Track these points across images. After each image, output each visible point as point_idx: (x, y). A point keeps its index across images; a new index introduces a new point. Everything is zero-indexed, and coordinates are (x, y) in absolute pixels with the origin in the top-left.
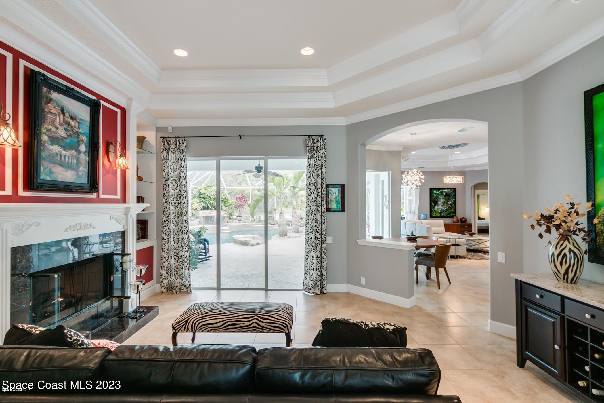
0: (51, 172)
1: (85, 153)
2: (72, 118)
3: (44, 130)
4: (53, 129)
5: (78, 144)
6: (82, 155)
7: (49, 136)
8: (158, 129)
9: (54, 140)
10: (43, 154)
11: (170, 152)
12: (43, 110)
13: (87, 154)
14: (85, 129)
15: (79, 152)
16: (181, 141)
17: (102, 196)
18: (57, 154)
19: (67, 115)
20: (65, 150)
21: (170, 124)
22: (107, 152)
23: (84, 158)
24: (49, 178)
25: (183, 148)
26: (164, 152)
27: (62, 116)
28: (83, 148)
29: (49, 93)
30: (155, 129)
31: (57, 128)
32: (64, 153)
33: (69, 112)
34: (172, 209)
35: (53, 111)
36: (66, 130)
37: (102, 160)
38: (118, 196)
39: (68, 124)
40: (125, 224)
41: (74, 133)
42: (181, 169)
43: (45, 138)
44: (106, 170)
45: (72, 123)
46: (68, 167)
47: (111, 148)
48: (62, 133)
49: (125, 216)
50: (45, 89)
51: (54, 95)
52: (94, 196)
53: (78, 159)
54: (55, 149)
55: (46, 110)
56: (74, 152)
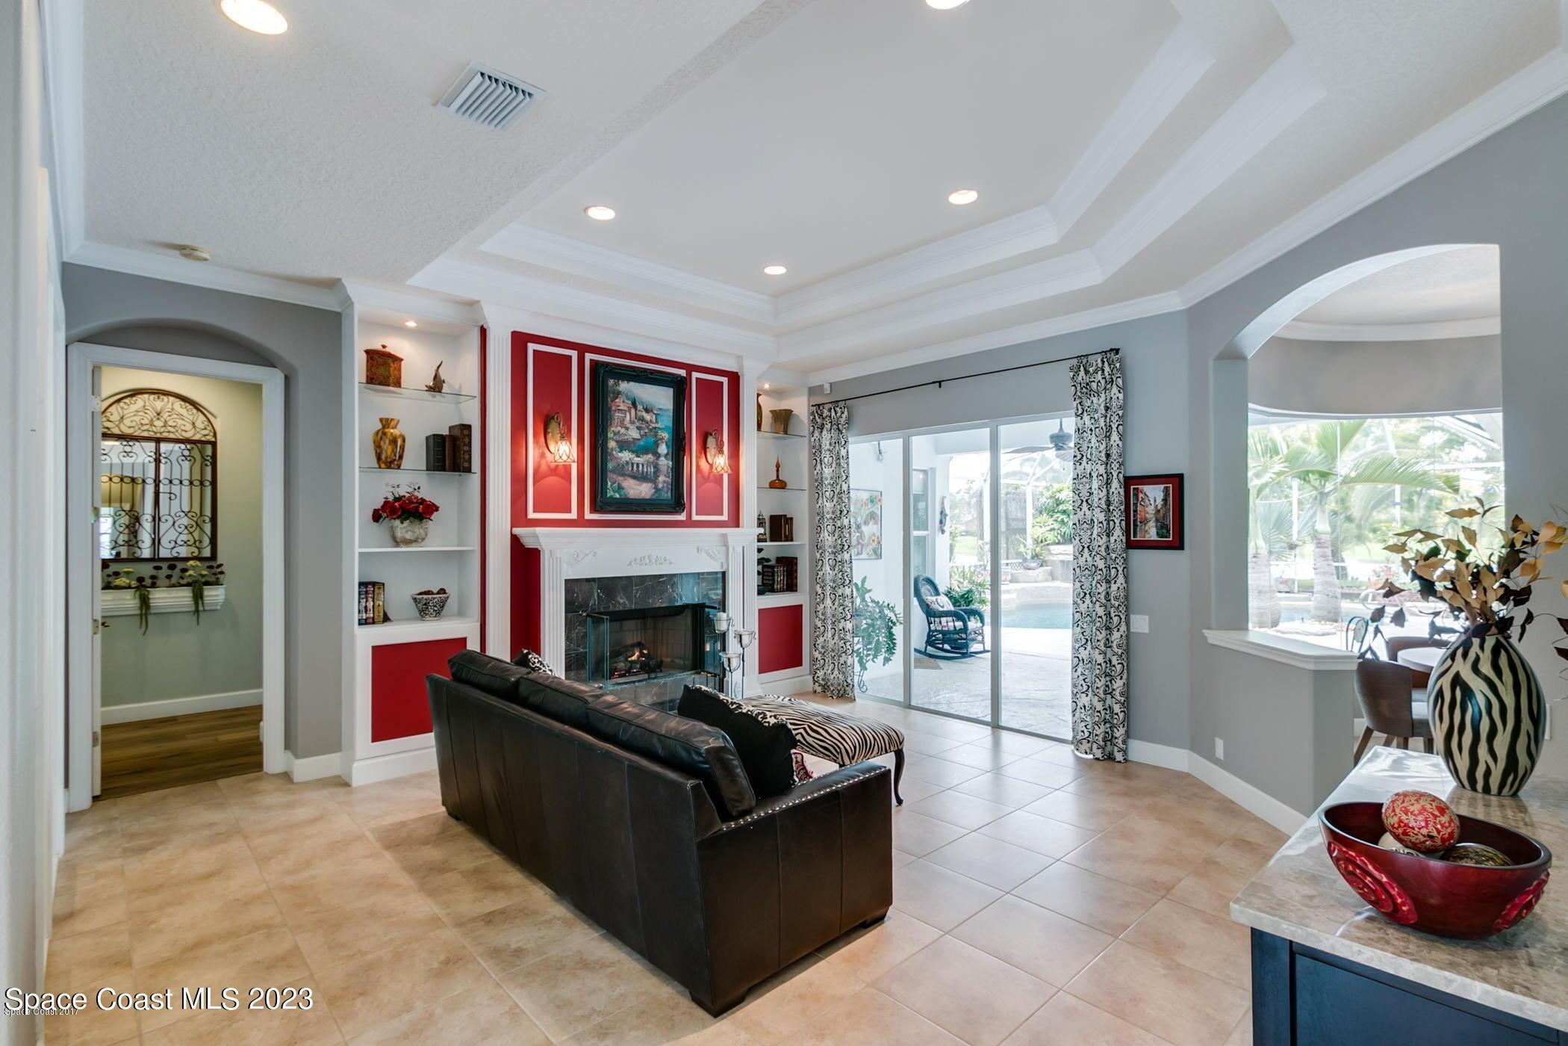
0: (620, 488)
1: (666, 456)
2: (647, 411)
3: (610, 435)
4: (623, 431)
5: (657, 445)
6: (662, 458)
7: (617, 441)
8: (812, 391)
9: (623, 445)
10: (610, 465)
11: (825, 432)
12: (610, 410)
13: (670, 457)
14: (666, 421)
15: (657, 456)
16: (838, 409)
17: (695, 517)
18: (627, 463)
19: (640, 407)
20: (637, 456)
21: (824, 379)
22: (704, 448)
23: (665, 463)
24: (618, 496)
25: (843, 420)
26: (816, 434)
27: (633, 411)
28: (663, 449)
29: (617, 384)
30: (806, 391)
31: (627, 429)
32: (637, 459)
33: (642, 403)
34: (828, 539)
35: (622, 408)
36: (639, 428)
37: (694, 462)
38: (725, 517)
39: (642, 419)
40: (723, 560)
41: (651, 430)
42: (840, 461)
43: (612, 444)
44: (703, 477)
45: (647, 417)
46: (643, 478)
47: (711, 442)
48: (634, 434)
49: (724, 548)
50: (611, 382)
51: (624, 386)
52: (682, 517)
53: (656, 466)
54: (626, 456)
55: (614, 408)
56: (650, 457)
